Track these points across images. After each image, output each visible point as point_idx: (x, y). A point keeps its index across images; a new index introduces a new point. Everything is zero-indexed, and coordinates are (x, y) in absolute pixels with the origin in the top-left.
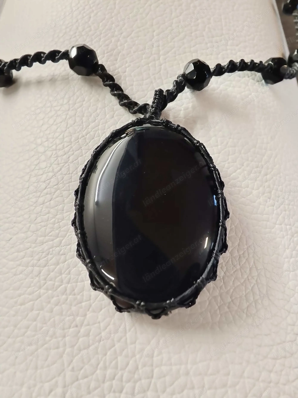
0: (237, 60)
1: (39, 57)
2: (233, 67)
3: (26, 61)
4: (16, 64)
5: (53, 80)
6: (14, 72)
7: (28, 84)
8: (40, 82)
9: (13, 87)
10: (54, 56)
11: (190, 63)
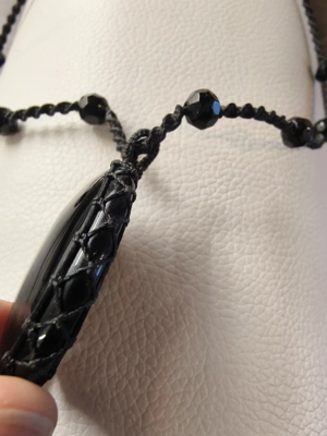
0: (256, 105)
1: (48, 110)
2: (249, 112)
3: (34, 112)
4: (22, 115)
5: (59, 132)
6: (19, 122)
7: (33, 134)
8: (45, 133)
9: (16, 135)
10: (63, 108)
11: (197, 92)
